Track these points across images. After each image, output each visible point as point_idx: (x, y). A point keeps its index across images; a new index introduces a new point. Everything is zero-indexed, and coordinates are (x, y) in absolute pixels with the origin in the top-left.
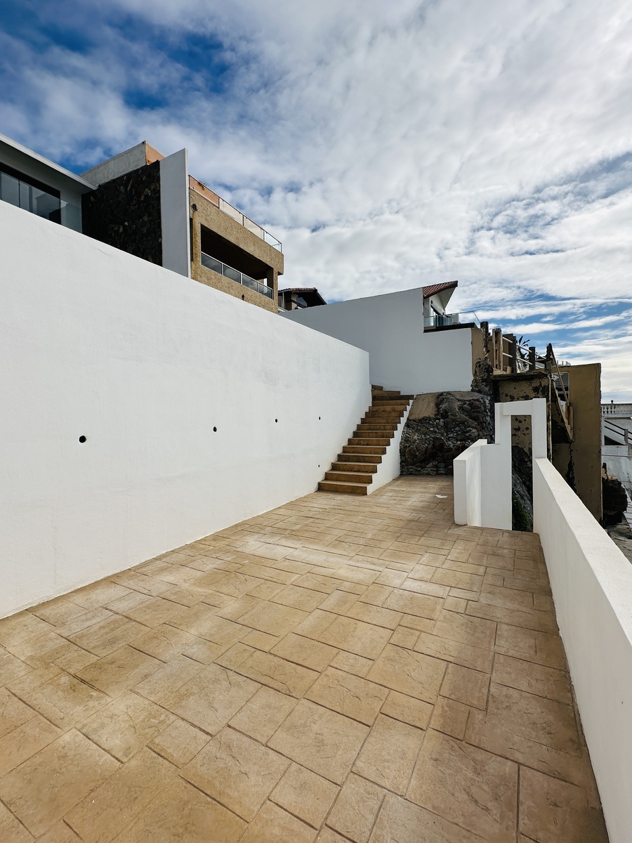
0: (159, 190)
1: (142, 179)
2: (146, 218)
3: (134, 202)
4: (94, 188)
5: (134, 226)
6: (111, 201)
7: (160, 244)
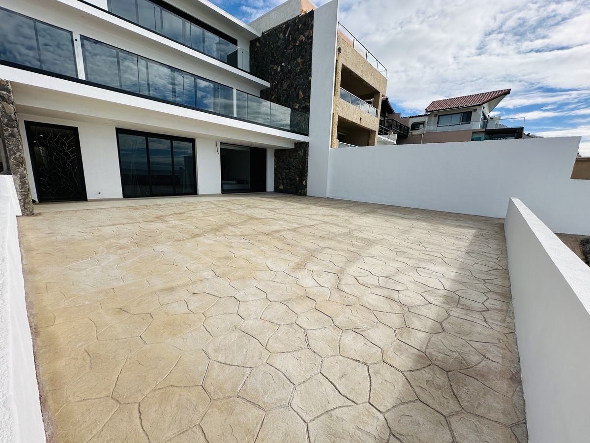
0: (312, 36)
1: (298, 27)
2: (299, 60)
3: (291, 46)
4: (259, 35)
5: (290, 66)
6: (272, 46)
7: (310, 81)
